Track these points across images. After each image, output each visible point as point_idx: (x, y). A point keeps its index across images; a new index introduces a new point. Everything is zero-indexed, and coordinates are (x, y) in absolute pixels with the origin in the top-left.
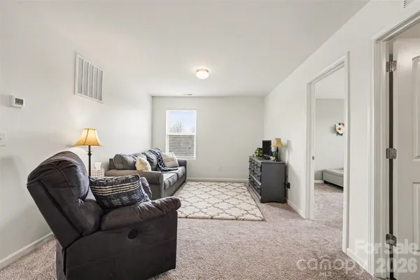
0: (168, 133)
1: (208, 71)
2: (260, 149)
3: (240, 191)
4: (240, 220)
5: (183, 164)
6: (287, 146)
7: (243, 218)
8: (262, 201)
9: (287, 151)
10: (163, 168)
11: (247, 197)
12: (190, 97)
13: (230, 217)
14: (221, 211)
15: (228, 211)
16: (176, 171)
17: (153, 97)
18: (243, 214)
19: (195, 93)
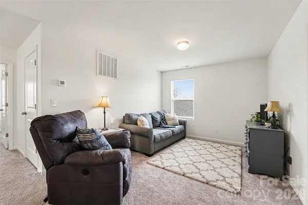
0: (173, 98)
1: (187, 42)
2: (258, 113)
3: (231, 154)
4: (211, 185)
5: (183, 123)
6: (289, 111)
7: (215, 183)
8: (251, 171)
9: (289, 118)
10: (164, 125)
11: (235, 163)
12: (187, 68)
13: (201, 179)
14: (197, 171)
15: (204, 173)
16: (172, 129)
17: (162, 72)
18: (217, 180)
19: (191, 65)
